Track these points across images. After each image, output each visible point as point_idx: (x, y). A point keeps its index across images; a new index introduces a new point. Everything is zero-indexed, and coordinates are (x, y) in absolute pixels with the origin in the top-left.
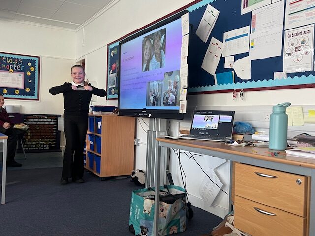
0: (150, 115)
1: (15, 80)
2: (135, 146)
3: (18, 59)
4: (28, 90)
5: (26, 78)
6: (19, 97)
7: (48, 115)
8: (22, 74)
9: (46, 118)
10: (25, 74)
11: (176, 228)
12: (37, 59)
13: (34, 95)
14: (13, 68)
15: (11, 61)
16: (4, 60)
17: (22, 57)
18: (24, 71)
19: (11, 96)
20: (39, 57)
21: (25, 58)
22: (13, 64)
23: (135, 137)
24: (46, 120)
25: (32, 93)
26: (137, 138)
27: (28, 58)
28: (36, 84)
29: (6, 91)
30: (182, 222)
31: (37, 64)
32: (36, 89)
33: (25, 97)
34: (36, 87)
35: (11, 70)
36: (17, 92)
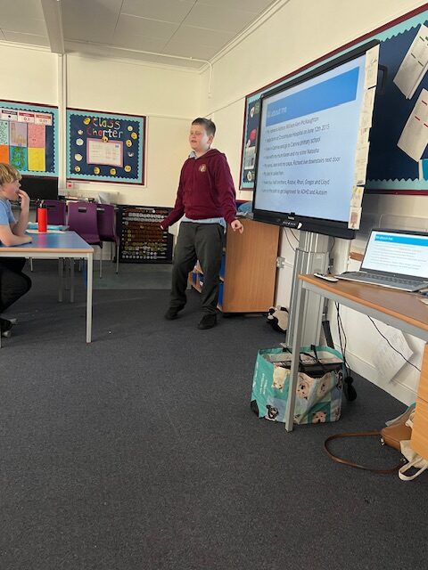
0: (300, 225)
1: (109, 153)
2: (278, 269)
3: (114, 121)
4: (128, 169)
5: (125, 150)
6: (117, 179)
7: (155, 208)
8: (120, 145)
9: (154, 212)
10: (124, 144)
11: (324, 415)
12: (141, 120)
13: (137, 177)
14: (107, 135)
15: (104, 124)
16: (95, 122)
17: (120, 118)
18: (122, 139)
19: (105, 178)
20: (144, 117)
21: (124, 118)
22: (107, 129)
23: (279, 255)
24: (152, 216)
25: (133, 175)
26: (282, 255)
27: (128, 119)
28: (140, 160)
29: (97, 171)
30: (334, 407)
31: (141, 128)
32: (140, 168)
33: (124, 180)
34: (140, 164)
35: (105, 138)
36: (113, 172)
